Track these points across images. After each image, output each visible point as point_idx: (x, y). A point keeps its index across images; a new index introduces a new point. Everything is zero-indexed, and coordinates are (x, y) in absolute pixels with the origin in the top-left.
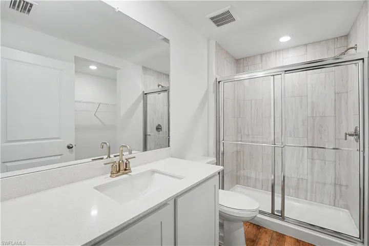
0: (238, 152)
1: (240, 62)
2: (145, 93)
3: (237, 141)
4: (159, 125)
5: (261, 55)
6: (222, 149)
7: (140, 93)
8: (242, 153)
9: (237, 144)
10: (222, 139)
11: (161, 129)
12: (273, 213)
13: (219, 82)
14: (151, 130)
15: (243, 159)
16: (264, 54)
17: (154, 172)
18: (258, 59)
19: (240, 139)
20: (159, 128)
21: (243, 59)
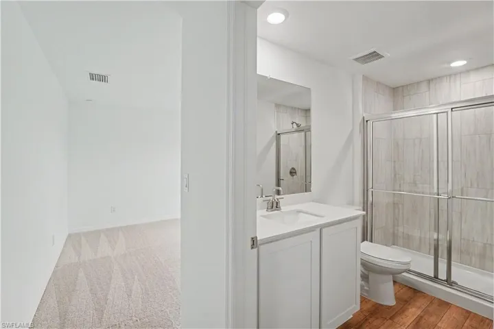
0: (395, 205)
1: (398, 93)
2: (278, 133)
3: (394, 191)
4: (293, 169)
5: (429, 81)
6: (370, 199)
7: (273, 134)
8: (400, 206)
9: (394, 194)
10: (370, 186)
11: (295, 172)
12: (436, 277)
13: (367, 121)
14: (284, 174)
15: (403, 214)
16: (432, 80)
17: (299, 212)
18: (424, 87)
19: (397, 188)
20: (293, 172)
21: (403, 86)
